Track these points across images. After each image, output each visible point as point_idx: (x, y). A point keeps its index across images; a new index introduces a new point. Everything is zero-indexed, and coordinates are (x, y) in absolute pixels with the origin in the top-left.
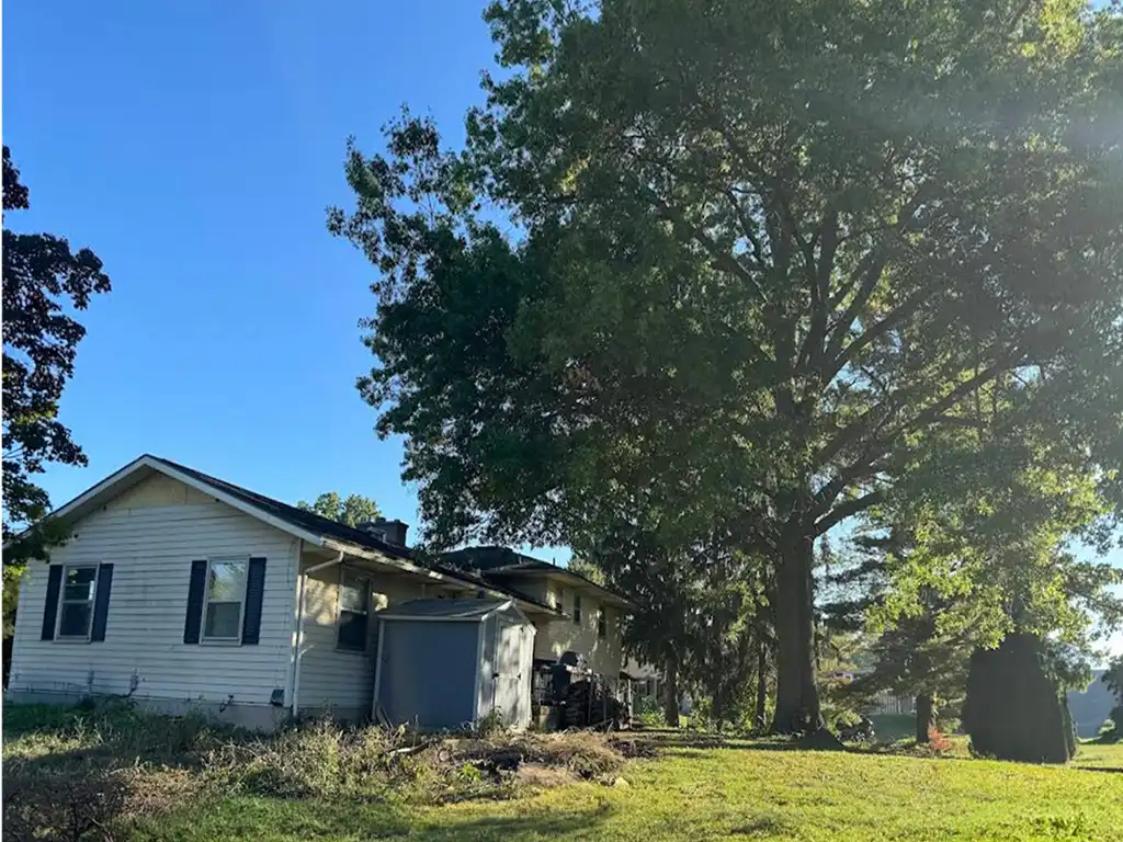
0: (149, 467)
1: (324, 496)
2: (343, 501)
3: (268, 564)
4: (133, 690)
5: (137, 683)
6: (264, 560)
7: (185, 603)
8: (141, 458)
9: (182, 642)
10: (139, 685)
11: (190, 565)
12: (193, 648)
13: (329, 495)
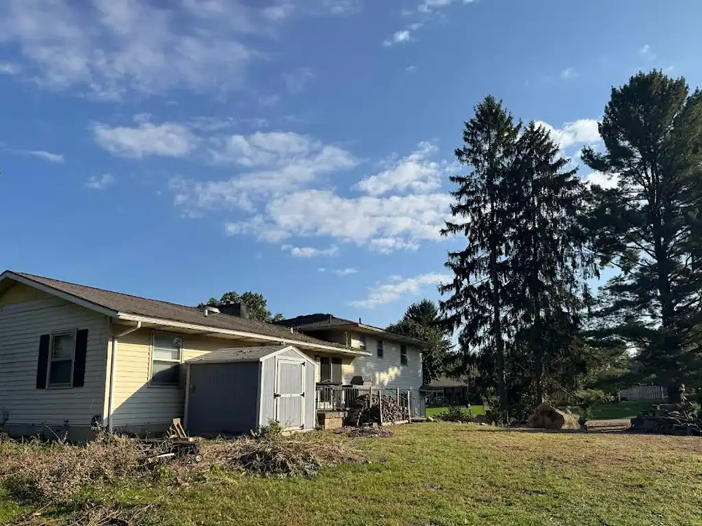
0: (9, 279)
1: (227, 294)
2: (240, 296)
3: (89, 334)
4: (6, 420)
5: (8, 415)
6: (86, 331)
7: (36, 363)
8: (4, 273)
9: (35, 388)
10: (10, 417)
11: (39, 339)
12: (41, 391)
13: (230, 294)
